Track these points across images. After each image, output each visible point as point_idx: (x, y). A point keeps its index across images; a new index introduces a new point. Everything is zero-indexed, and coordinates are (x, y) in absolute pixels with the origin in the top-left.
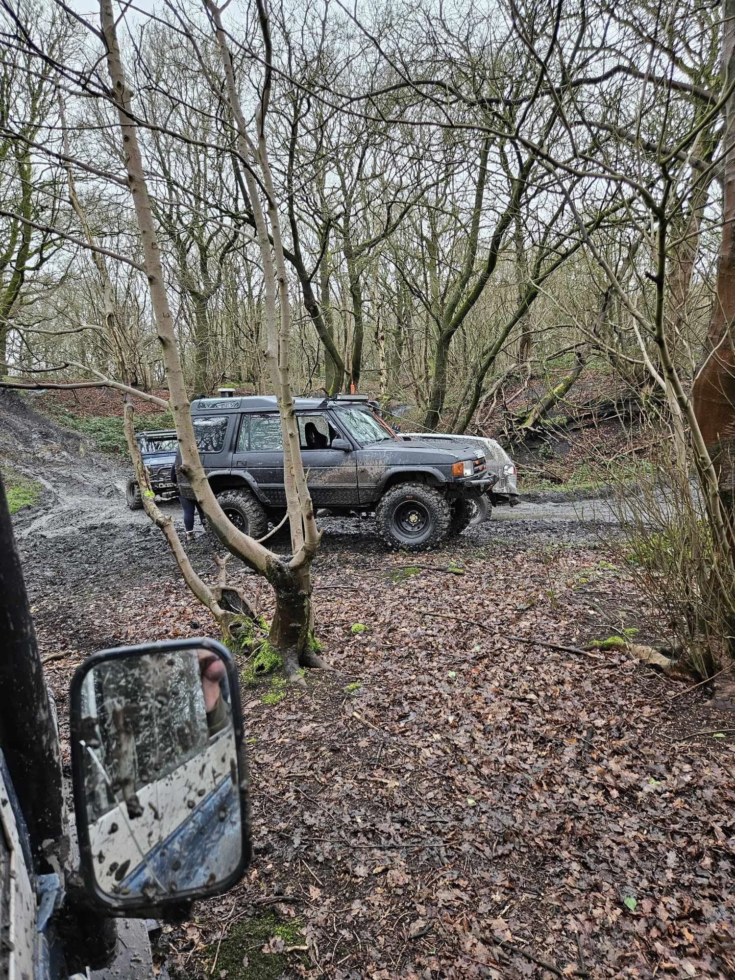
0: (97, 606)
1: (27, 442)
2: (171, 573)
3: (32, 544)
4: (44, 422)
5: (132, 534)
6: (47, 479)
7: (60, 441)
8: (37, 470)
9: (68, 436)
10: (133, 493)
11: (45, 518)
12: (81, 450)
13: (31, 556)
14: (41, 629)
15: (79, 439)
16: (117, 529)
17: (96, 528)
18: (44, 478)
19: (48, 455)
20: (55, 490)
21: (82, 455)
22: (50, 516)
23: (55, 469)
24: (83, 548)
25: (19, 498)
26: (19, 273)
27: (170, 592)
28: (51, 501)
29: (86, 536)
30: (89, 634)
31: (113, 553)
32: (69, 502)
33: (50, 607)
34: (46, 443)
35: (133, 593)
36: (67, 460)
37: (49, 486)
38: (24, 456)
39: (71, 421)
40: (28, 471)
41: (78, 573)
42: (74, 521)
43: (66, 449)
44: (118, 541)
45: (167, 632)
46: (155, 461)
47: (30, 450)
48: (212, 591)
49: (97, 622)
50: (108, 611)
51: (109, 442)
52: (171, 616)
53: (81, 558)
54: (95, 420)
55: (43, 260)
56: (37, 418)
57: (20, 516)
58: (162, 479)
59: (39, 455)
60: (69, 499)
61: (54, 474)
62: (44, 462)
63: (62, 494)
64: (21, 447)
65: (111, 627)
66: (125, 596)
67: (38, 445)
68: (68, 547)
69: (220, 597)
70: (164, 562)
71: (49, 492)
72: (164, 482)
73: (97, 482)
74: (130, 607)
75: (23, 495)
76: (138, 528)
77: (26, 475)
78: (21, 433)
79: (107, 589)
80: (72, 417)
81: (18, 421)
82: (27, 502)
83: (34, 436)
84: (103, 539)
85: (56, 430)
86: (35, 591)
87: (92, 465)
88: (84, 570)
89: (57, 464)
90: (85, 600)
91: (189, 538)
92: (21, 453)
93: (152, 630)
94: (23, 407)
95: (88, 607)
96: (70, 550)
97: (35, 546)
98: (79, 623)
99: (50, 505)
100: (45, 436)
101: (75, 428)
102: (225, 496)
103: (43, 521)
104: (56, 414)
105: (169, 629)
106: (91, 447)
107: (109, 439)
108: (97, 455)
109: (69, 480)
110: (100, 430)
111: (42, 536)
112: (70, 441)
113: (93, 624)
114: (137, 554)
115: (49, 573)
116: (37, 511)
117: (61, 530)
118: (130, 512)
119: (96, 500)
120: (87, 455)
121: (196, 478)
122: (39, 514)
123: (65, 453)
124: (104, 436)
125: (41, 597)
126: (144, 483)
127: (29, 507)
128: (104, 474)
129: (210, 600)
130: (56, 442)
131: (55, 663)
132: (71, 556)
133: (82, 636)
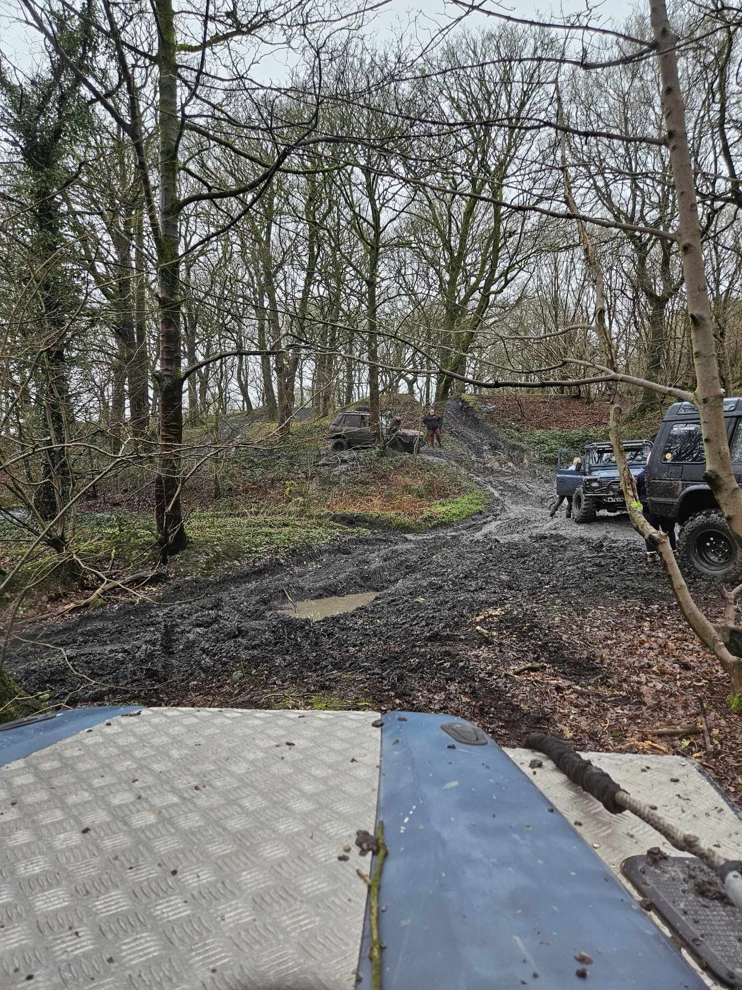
0: (562, 620)
1: (479, 453)
2: (638, 596)
3: (488, 547)
4: (494, 435)
5: (583, 548)
6: (495, 487)
7: (507, 452)
8: (486, 479)
9: (514, 448)
10: (580, 506)
11: (494, 524)
12: (525, 461)
13: (488, 558)
14: (511, 633)
15: (523, 451)
16: (567, 542)
17: (546, 538)
18: (492, 486)
19: (496, 465)
20: (501, 498)
21: (526, 467)
22: (499, 522)
23: (502, 479)
24: (535, 556)
25: (472, 503)
26: (485, 298)
27: (642, 618)
28: (499, 508)
29: (537, 545)
30: (558, 648)
31: (565, 565)
32: (515, 510)
33: (515, 613)
34: (495, 454)
35: (598, 612)
36: (513, 470)
37: (497, 494)
38: (476, 465)
39: (517, 434)
40: (479, 479)
41: (532, 581)
42: (520, 529)
43: (511, 460)
44: (569, 554)
45: (650, 666)
46: (604, 474)
47: (481, 460)
48: (717, 629)
49: (565, 637)
50: (574, 627)
51: (552, 454)
52: (651, 648)
53: (533, 566)
54: (538, 432)
55: (507, 282)
56: (487, 431)
57: (473, 520)
58: (611, 493)
59: (489, 465)
60: (513, 507)
61: (501, 483)
62: (492, 471)
63: (508, 502)
64: (474, 458)
65: (581, 646)
66: (590, 615)
67: (488, 456)
68: (520, 553)
69: (728, 639)
70: (628, 583)
71: (498, 500)
72: (613, 496)
73: (540, 493)
74: (598, 627)
75: (476, 501)
76: (589, 543)
77: (477, 483)
78: (474, 445)
79: (570, 603)
80: (518, 430)
81: (471, 434)
82: (479, 507)
83: (485, 447)
84: (553, 550)
85: (504, 442)
86: (495, 593)
87: (534, 476)
88: (537, 578)
89: (504, 474)
90: (549, 611)
91: (649, 560)
92: (473, 462)
93: (631, 660)
94: (477, 421)
95: (553, 619)
96: (523, 557)
97: (491, 549)
98: (546, 635)
99: (498, 512)
100: (494, 448)
101: (520, 440)
102: (707, 515)
103: (492, 527)
104: (504, 427)
105: (651, 663)
106: (534, 459)
107: (551, 451)
108: (540, 467)
109: (515, 490)
110: (543, 443)
111: (496, 540)
112: (516, 452)
113: (561, 639)
114: (590, 569)
115: (504, 577)
116: (488, 517)
117: (508, 536)
118: (575, 525)
119: (539, 510)
120: (531, 466)
121: (725, 487)
122: (489, 519)
123: (511, 464)
124: (547, 448)
125: (501, 599)
126: (631, 493)
127: (481, 513)
128: (546, 485)
129: (715, 641)
130: (504, 453)
131: (532, 674)
132: (524, 563)
133: (552, 649)
